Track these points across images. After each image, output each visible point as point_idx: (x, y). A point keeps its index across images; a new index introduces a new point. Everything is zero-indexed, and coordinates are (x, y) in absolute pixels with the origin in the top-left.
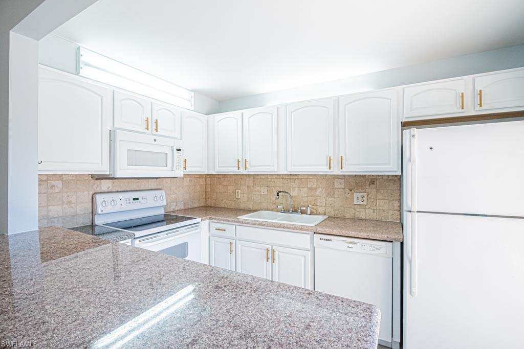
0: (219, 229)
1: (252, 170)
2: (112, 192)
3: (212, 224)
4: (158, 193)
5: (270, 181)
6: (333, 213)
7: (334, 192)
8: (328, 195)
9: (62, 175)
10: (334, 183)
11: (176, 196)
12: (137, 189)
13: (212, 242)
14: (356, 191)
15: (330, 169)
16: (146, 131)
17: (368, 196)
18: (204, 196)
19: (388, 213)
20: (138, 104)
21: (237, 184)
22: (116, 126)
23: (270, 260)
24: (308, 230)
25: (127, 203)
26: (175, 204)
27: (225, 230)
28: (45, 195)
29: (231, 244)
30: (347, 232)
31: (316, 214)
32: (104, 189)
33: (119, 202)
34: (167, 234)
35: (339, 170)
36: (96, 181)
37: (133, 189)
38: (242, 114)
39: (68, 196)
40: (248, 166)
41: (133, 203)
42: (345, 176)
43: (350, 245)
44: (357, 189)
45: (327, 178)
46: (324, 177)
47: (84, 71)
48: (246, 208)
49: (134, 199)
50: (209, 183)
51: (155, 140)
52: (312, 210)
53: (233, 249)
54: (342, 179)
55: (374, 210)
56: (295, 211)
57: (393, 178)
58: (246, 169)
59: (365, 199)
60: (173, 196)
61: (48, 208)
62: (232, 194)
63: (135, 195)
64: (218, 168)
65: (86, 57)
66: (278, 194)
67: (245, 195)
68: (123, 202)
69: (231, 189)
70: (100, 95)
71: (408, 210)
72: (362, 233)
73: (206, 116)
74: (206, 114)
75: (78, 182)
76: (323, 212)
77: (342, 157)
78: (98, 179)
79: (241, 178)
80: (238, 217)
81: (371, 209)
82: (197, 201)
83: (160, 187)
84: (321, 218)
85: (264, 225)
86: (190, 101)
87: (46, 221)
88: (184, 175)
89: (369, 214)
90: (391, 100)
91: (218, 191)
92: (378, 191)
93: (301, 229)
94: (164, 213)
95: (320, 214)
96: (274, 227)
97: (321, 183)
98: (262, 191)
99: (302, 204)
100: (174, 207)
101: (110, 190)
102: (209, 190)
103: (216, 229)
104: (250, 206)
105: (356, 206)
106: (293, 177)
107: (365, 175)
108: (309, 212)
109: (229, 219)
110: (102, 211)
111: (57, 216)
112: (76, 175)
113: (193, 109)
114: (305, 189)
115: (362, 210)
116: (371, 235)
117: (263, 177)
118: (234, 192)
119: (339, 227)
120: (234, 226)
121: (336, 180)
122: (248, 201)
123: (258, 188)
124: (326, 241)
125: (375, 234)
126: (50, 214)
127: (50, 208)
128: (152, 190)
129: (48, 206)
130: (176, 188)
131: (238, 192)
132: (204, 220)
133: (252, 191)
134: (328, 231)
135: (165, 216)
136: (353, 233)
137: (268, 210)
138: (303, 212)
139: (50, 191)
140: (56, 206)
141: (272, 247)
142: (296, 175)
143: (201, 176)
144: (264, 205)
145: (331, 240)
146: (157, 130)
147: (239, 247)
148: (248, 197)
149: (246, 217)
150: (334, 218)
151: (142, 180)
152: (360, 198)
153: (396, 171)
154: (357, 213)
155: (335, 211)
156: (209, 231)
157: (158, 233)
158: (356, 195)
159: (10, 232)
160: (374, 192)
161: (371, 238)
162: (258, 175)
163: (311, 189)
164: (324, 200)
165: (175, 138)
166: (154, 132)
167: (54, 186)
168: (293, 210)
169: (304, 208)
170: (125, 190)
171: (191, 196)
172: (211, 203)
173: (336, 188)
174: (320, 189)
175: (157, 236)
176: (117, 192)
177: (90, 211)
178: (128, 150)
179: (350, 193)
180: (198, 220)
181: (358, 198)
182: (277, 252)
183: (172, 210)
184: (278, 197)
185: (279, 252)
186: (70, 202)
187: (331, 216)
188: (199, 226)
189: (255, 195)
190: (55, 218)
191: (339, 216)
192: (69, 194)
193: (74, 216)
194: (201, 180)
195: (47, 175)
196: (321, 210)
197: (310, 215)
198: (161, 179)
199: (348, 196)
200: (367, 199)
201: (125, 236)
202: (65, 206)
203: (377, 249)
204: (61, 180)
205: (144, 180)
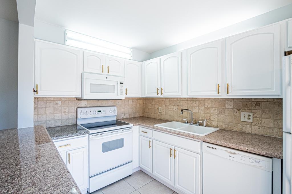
0: (144, 132)
1: (166, 94)
2: (87, 107)
3: (140, 128)
4: (112, 108)
5: (179, 102)
6: (224, 127)
7: (225, 111)
8: (220, 113)
9: (61, 98)
10: (225, 104)
11: (124, 110)
12: (101, 106)
13: (141, 139)
14: (243, 111)
15: (218, 94)
16: (102, 73)
17: (253, 115)
18: (142, 111)
19: (273, 130)
20: (98, 59)
21: (160, 104)
22: (85, 71)
23: (173, 156)
24: (197, 139)
25: (94, 113)
26: (123, 115)
27: (147, 133)
28: (53, 108)
29: (150, 142)
30: (229, 144)
31: (211, 126)
32: (83, 105)
33: (90, 113)
34: (110, 133)
35: (226, 95)
36: (78, 101)
37: (99, 106)
38: (160, 59)
39: (64, 109)
40: (163, 92)
41: (97, 113)
42: (233, 99)
43: (231, 155)
44: (244, 110)
45: (219, 100)
46: (217, 100)
47: (68, 42)
48: (165, 119)
49: (99, 111)
50: (145, 103)
51: (107, 78)
52: (208, 123)
53: (151, 145)
54: (231, 101)
55: (259, 126)
56: (195, 123)
57: (278, 101)
58: (162, 94)
59: (251, 117)
60: (122, 110)
61: (54, 115)
62: (157, 110)
63: (99, 109)
64: (147, 94)
65: (69, 34)
66: (182, 111)
67: (164, 111)
68: (92, 113)
69: (156, 106)
70: (75, 55)
71: (287, 131)
72: (242, 147)
73: (141, 63)
74: (141, 62)
75: (69, 101)
76: (216, 125)
77: (228, 84)
78: (79, 100)
79: (162, 100)
80: (155, 125)
81: (257, 126)
82: (137, 113)
83: (114, 105)
84: (213, 130)
85: (169, 132)
86: (130, 54)
87: (53, 121)
88: (125, 98)
89: (255, 129)
90: (273, 34)
91: (149, 107)
92: (263, 111)
93: (193, 137)
94: (116, 120)
95: (213, 127)
96: (175, 134)
97: (214, 104)
98: (175, 109)
99: (200, 118)
100: (123, 117)
101: (86, 106)
102: (144, 107)
103: (142, 132)
104: (167, 117)
105: (243, 123)
106: (194, 100)
107: (251, 99)
108: (205, 125)
109: (149, 126)
110: (80, 117)
111: (58, 119)
112: (68, 98)
113: (132, 58)
114: (203, 108)
115: (248, 126)
116: (250, 149)
117: (175, 99)
118: (158, 109)
119: (224, 139)
120: (152, 131)
121: (226, 102)
122: (166, 115)
123: (172, 107)
124: (211, 149)
125: (254, 149)
126: (55, 117)
127: (55, 114)
128: (109, 106)
129: (54, 113)
130: (124, 106)
131: (160, 109)
132: (135, 125)
133: (168, 108)
134: (213, 141)
135: (117, 121)
136: (234, 145)
137: (178, 121)
138: (200, 124)
139: (55, 106)
140: (58, 114)
141: (174, 147)
142: (197, 98)
143: (140, 99)
144: (176, 118)
145: (216, 149)
146: (108, 72)
147: (155, 144)
148: (165, 112)
149: (160, 125)
150: (225, 130)
151: (104, 101)
152: (247, 117)
153: (279, 95)
154: (244, 128)
155: (225, 125)
156: (139, 132)
157: (105, 132)
158: (243, 114)
159: (19, 128)
160: (259, 112)
161: (250, 151)
162: (172, 98)
163: (207, 108)
164: (217, 117)
165: (120, 76)
166: (107, 74)
167: (57, 103)
168: (194, 122)
169: (202, 122)
170: (94, 106)
171: (134, 110)
172: (146, 114)
173: (226, 108)
174: (214, 109)
175: (104, 134)
176: (90, 107)
177: (75, 117)
178: (91, 84)
179: (238, 112)
180: (131, 125)
181: (244, 116)
182: (177, 151)
183: (121, 118)
184: (182, 113)
185: (178, 151)
186: (65, 112)
187: (222, 128)
188: (131, 129)
189: (170, 111)
190: (57, 120)
191: (229, 129)
192: (65, 108)
193: (67, 119)
194: (140, 101)
195: (54, 98)
196: (214, 124)
197: (206, 126)
198: (115, 100)
199: (236, 114)
200: (253, 118)
201: (83, 133)
202: (62, 114)
203: (256, 162)
204: (61, 100)
205: (105, 101)
